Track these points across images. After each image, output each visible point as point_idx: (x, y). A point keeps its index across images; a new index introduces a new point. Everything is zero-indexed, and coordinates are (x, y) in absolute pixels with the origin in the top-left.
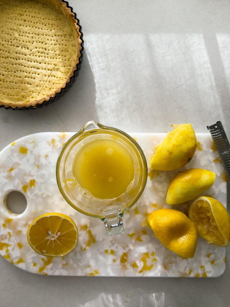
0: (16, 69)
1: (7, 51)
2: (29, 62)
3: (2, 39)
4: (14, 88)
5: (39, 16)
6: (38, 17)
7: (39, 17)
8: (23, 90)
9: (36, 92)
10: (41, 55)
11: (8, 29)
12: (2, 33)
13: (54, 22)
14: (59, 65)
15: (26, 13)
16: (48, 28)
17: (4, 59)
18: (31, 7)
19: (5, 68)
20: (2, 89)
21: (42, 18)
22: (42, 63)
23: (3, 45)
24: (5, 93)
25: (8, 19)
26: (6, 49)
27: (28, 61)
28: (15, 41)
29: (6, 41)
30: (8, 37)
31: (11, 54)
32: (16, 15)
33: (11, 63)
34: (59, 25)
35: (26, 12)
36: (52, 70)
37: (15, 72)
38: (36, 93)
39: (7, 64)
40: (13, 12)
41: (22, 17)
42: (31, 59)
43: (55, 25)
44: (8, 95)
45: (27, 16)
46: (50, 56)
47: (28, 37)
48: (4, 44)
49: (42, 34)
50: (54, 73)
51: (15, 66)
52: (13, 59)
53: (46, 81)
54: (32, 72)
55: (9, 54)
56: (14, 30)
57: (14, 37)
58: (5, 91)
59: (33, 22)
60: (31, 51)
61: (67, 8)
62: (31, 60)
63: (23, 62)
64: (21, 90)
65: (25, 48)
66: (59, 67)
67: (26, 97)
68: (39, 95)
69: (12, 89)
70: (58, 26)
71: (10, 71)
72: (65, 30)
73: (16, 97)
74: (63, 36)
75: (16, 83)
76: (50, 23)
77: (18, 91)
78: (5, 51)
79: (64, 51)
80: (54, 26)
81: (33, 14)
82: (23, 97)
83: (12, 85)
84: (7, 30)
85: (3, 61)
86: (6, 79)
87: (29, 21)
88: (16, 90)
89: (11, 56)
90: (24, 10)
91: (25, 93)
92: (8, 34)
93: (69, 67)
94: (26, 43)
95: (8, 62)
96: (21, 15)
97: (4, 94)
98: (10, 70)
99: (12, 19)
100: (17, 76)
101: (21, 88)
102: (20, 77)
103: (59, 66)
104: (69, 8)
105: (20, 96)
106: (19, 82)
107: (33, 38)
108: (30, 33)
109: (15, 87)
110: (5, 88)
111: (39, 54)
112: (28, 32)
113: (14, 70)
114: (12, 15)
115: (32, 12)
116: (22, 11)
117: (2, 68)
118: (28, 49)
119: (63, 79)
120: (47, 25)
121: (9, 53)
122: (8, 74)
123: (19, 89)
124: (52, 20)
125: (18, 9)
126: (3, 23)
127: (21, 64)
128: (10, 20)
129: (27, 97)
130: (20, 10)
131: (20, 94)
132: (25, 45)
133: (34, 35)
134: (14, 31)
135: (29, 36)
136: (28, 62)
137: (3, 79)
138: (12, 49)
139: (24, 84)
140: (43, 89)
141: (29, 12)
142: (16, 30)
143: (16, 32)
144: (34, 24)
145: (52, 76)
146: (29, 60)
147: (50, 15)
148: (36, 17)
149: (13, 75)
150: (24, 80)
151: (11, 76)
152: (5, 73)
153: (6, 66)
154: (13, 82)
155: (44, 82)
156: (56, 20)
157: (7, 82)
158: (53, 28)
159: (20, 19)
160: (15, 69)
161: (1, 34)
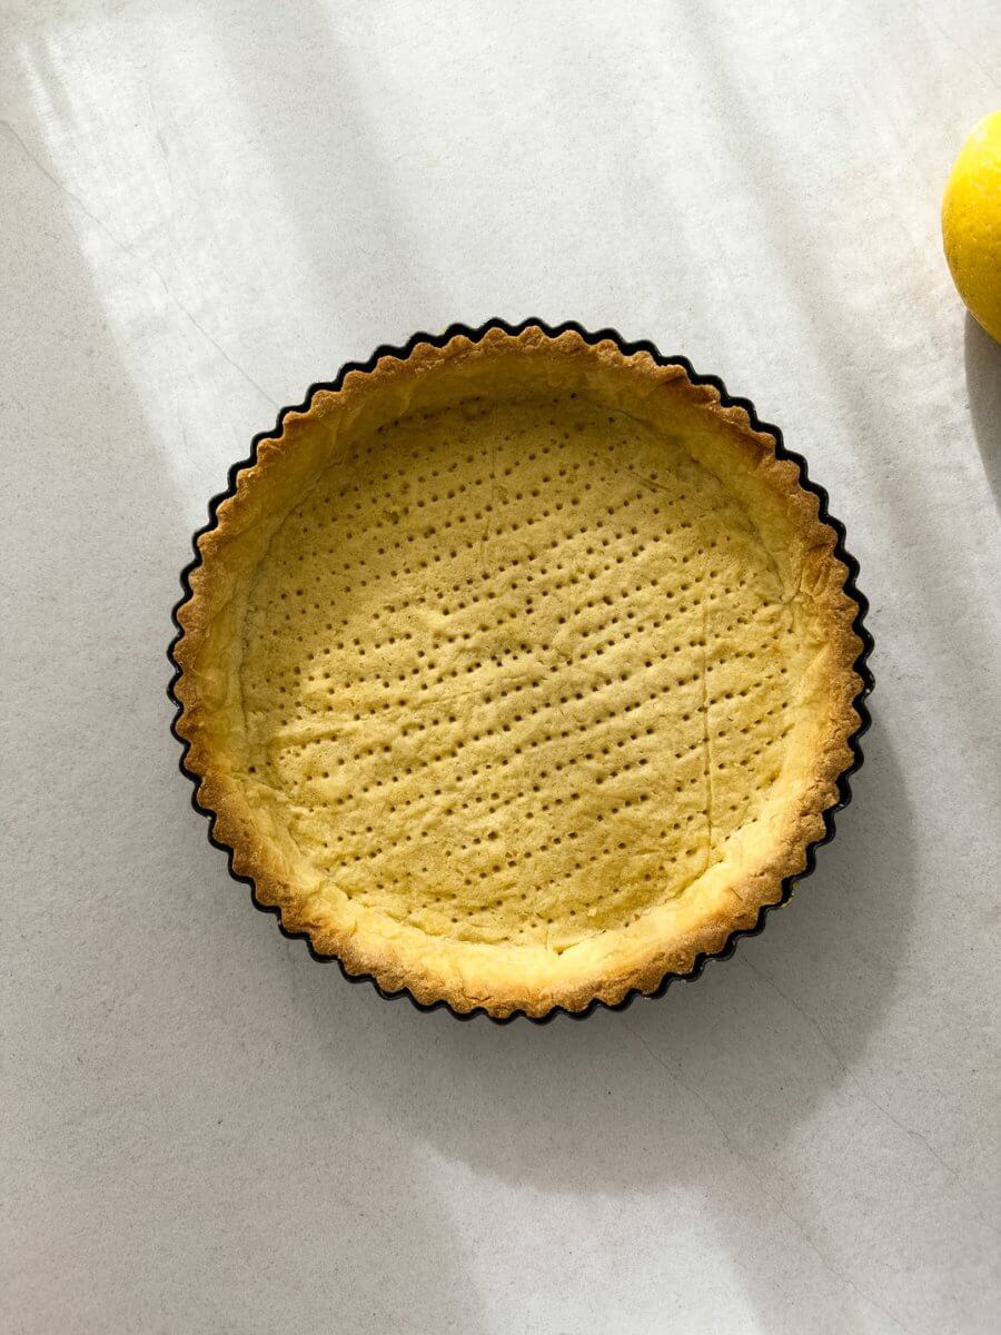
0: (531, 771)
1: (440, 716)
2: (573, 703)
3: (378, 677)
4: (578, 866)
5: (481, 469)
6: (475, 480)
7: (485, 474)
8: (622, 846)
9: (690, 818)
10: (605, 635)
11: (377, 616)
12: (362, 653)
13: (566, 457)
14: (712, 631)
15: (413, 495)
16: (557, 499)
17: (449, 760)
18: (416, 455)
19: (479, 800)
20: (527, 901)
21: (499, 472)
22: (630, 673)
23: (402, 703)
24: (553, 914)
25: (346, 572)
26: (430, 712)
27: (564, 700)
28: (447, 648)
29: (402, 678)
30: (398, 652)
31: (467, 720)
32: (374, 531)
33: (492, 759)
34: (596, 455)
35: (405, 488)
36: (701, 674)
37: (536, 789)
38: (693, 824)
39: (475, 773)
40: (347, 525)
41: (404, 523)
42: (573, 685)
43: (576, 467)
44: (573, 913)
45: (421, 504)
46: (650, 617)
47: (491, 596)
48: (404, 697)
49: (549, 543)
50: (714, 680)
51: (518, 760)
52: (490, 732)
53: (706, 740)
54: (614, 738)
55: (455, 725)
56: (406, 604)
57: (431, 633)
58: (548, 900)
59: (469, 514)
60: (545, 647)
61: (629, 360)
62: (578, 689)
63: (548, 722)
64: (615, 854)
65: (507, 652)
66: (719, 641)
67: (662, 868)
68: (715, 822)
69: (577, 873)
70: (591, 464)
71: (512, 798)
72: (635, 461)
73: (618, 898)
74: (646, 491)
75: (573, 836)
76: (552, 470)
77: (609, 865)
78: (428, 723)
79: (693, 553)
80: (579, 471)
81: (449, 480)
82: (648, 877)
83: (563, 859)
84: (375, 624)
85: (453, 777)
86: (521, 847)
87: (448, 525)
88: (595, 864)
89: (475, 726)
90: (395, 486)
91: (647, 856)
92: (392, 641)
93: (765, 612)
94: (503, 630)
95: (477, 764)
96: (395, 518)
97: (550, 921)
98: (511, 794)
99: (363, 563)
100: (559, 802)
101: (610, 842)
102: (575, 796)
103: (717, 636)
104: (638, 353)
105: (633, 881)
106: (586, 819)
107: (514, 587)
108: (490, 571)
109: (580, 857)
110: (538, 888)
111: (594, 639)
112: (477, 572)
113: (527, 782)
114: (356, 544)
115: (435, 474)
116: (388, 495)
117: (465, 806)
118: (524, 647)
119: (772, 681)
120: (543, 486)
121: (452, 719)
122: (514, 816)
123: (606, 852)
124: (546, 451)
125: (364, 497)
126: (333, 603)
127: (543, 736)
128: (361, 572)
129: (668, 866)
130: (374, 501)
131: (625, 873)
132: (503, 640)
133: (511, 571)
134: (412, 609)
135: (496, 590)
136: (565, 705)
137: (508, 855)
138: (455, 697)
139: (615, 817)
140: (718, 785)
141: (421, 480)
142: (418, 597)
143: (422, 604)
144: (483, 521)
145: (713, 702)
146: (568, 692)
147: (523, 432)
148: (468, 487)
149: (537, 806)
150: (601, 796)
151: (530, 815)
152: (493, 822)
153: (478, 787)
154: (557, 841)
155: (699, 750)
156: (565, 441)
157: (528, 855)
158: (580, 482)
159: (403, 538)
160: (527, 774)
161: (362, 659)
